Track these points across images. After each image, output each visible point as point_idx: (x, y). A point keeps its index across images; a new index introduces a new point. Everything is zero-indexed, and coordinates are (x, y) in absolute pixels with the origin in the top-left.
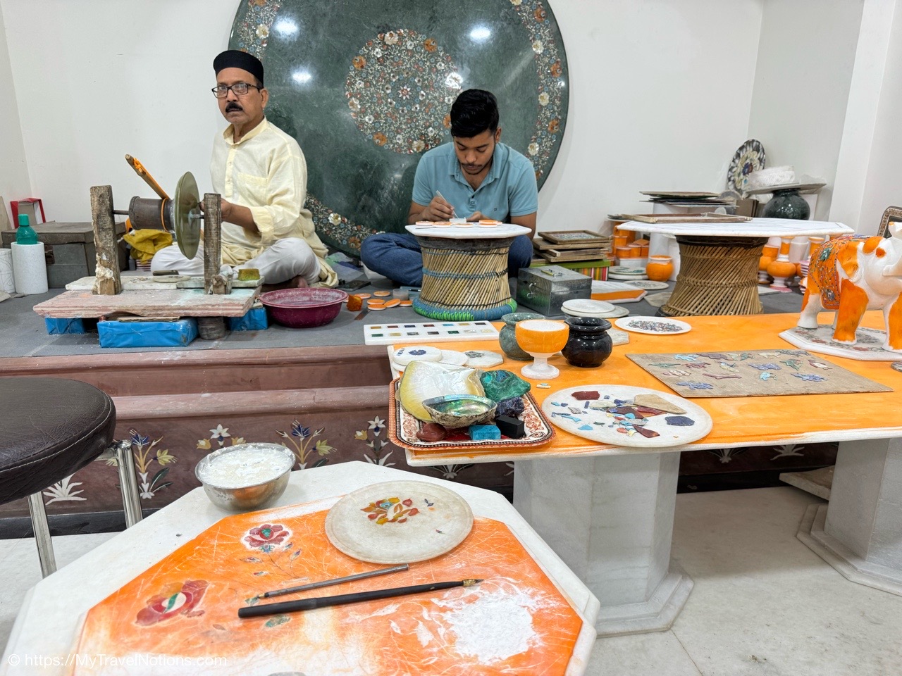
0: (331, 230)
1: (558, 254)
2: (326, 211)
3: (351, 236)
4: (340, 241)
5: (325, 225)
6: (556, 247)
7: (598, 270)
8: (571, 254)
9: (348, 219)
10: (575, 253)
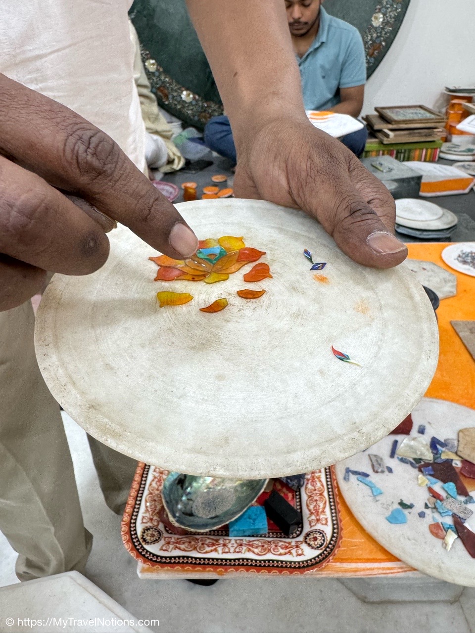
0: (183, 107)
1: (391, 134)
2: (179, 89)
3: (202, 112)
4: (192, 117)
5: (179, 102)
6: (390, 126)
7: (429, 151)
8: (404, 135)
9: (199, 96)
10: (410, 134)
